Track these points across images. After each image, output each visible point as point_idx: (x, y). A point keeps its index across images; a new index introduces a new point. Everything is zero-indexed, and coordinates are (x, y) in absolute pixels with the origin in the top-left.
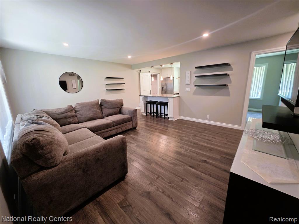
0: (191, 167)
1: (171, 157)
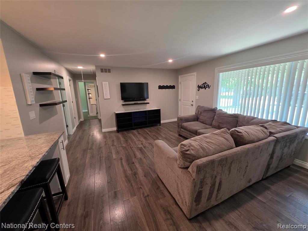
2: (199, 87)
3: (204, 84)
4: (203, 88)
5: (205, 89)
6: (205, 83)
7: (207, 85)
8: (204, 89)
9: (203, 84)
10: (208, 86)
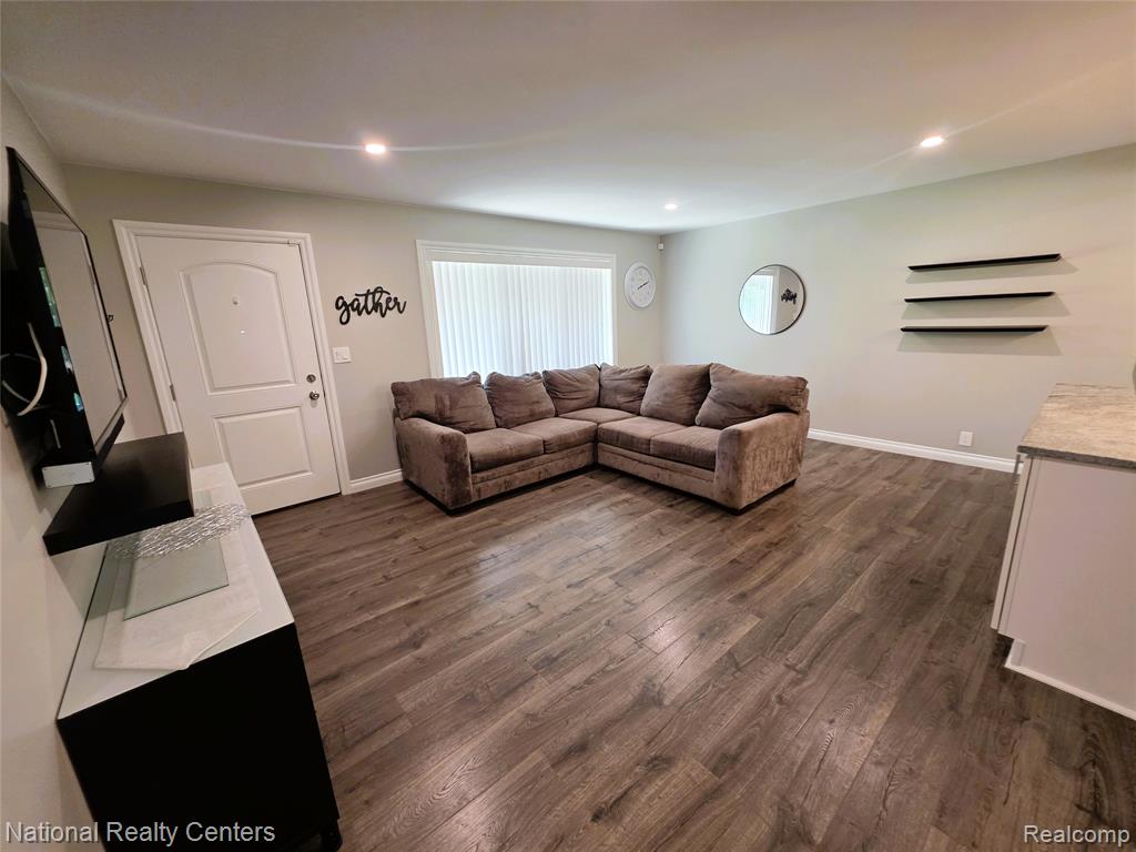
0: (417, 603)
1: (486, 574)
2: (346, 308)
3: (374, 294)
4: (369, 313)
5: (383, 315)
6: (376, 291)
7: (389, 300)
8: (376, 315)
9: (366, 295)
10: (397, 303)
